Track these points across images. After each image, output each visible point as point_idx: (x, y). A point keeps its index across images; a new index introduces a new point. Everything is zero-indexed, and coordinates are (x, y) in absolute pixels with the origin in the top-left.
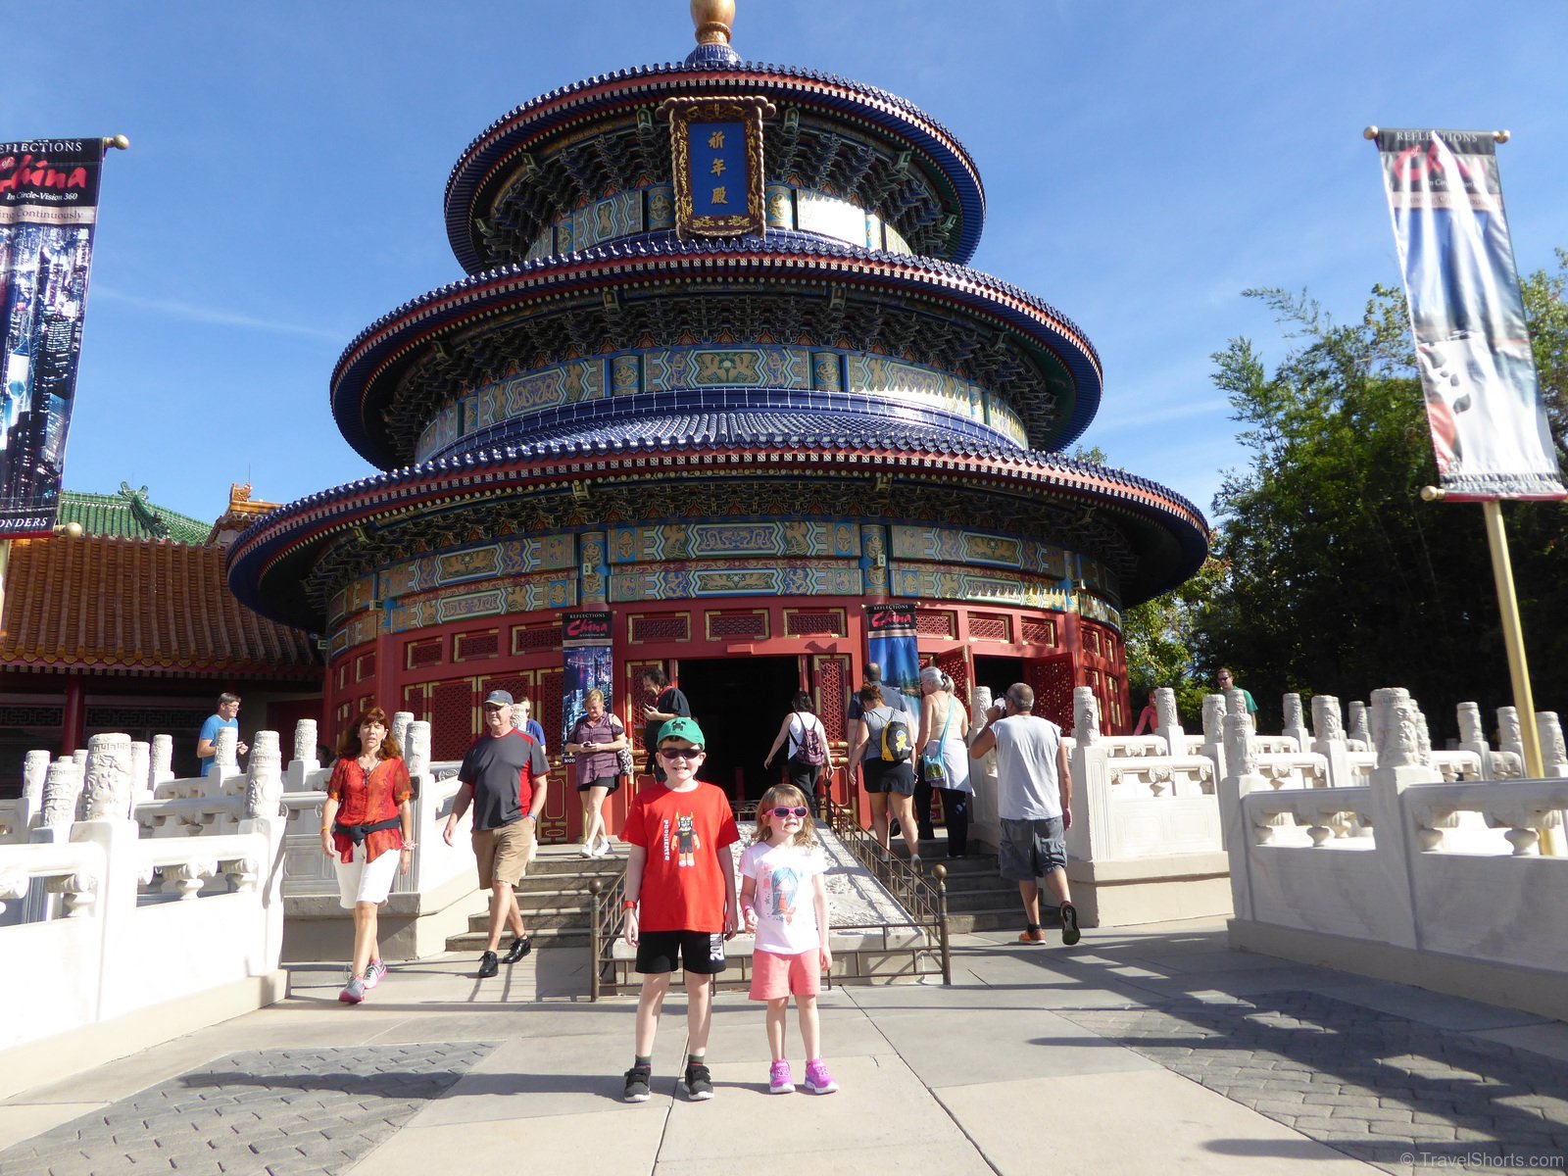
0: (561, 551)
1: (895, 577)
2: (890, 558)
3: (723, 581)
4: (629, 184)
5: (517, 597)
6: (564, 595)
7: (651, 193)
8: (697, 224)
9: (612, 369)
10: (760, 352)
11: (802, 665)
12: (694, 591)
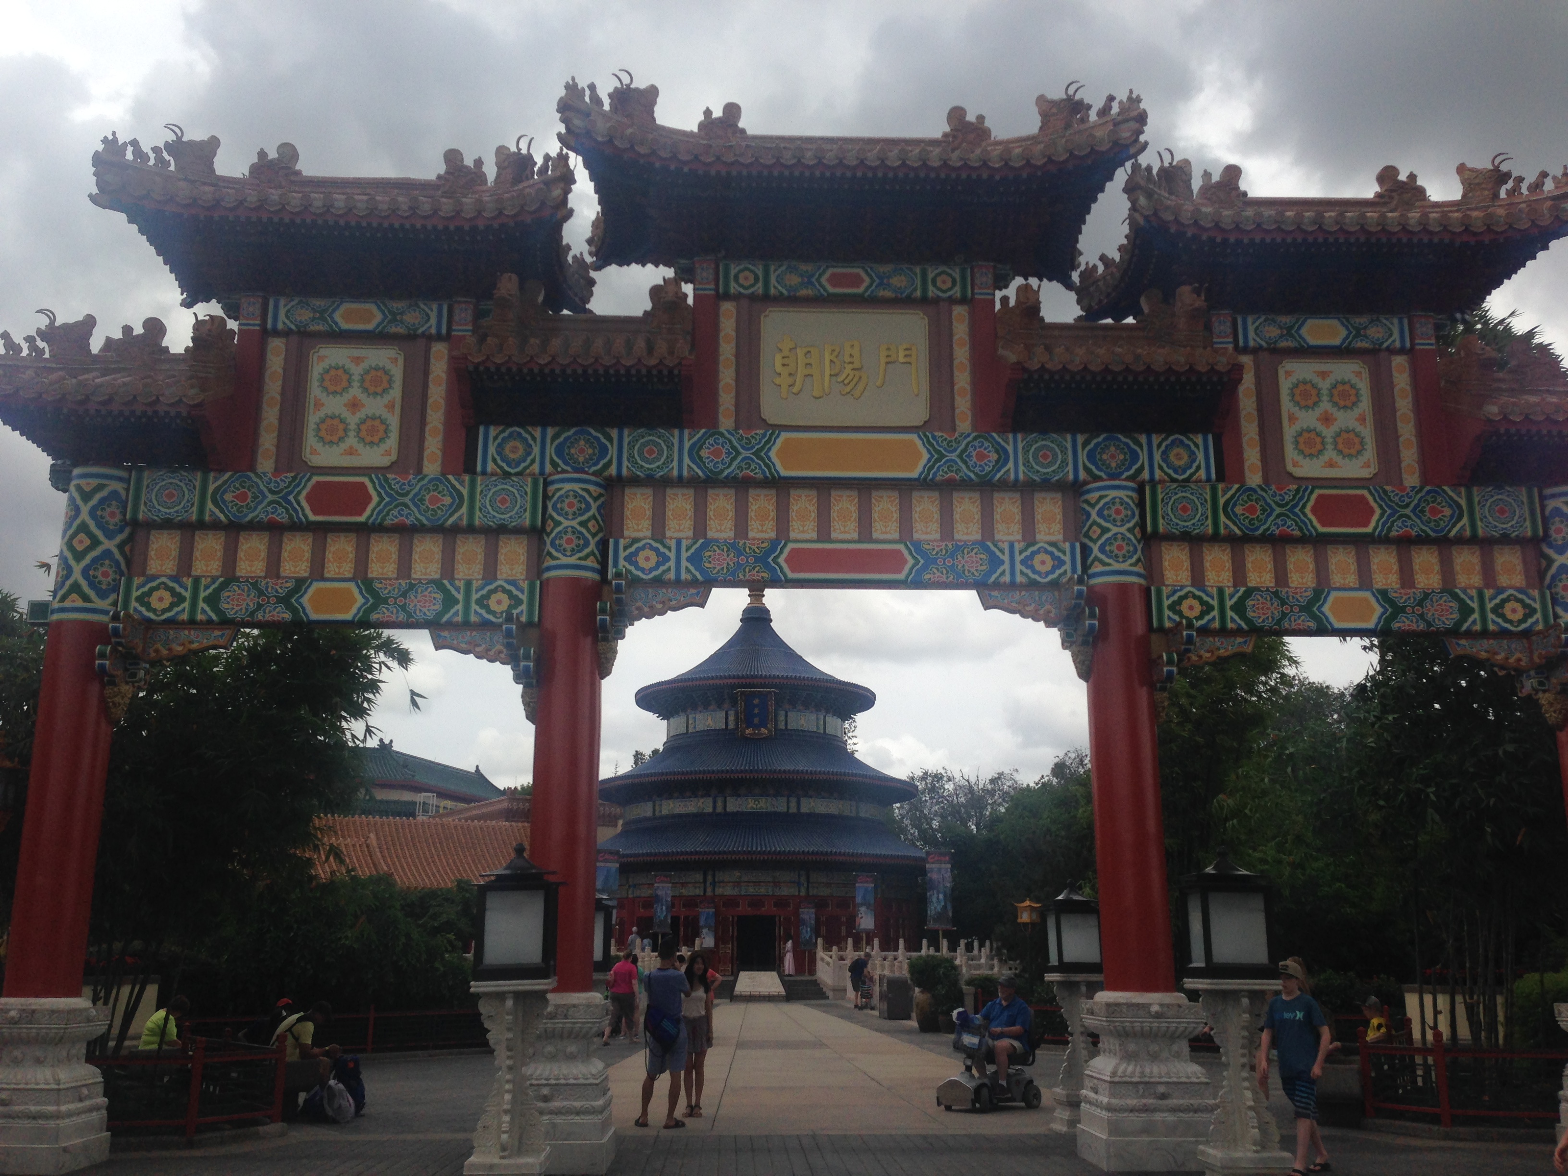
0: (699, 877)
1: (810, 890)
2: (808, 882)
3: (751, 890)
4: (720, 706)
5: (683, 891)
6: (699, 892)
7: (729, 712)
8: (747, 732)
9: (715, 802)
10: (769, 799)
11: (777, 919)
12: (743, 893)
